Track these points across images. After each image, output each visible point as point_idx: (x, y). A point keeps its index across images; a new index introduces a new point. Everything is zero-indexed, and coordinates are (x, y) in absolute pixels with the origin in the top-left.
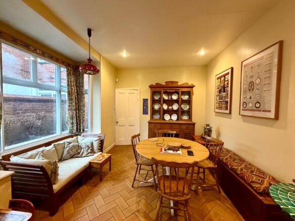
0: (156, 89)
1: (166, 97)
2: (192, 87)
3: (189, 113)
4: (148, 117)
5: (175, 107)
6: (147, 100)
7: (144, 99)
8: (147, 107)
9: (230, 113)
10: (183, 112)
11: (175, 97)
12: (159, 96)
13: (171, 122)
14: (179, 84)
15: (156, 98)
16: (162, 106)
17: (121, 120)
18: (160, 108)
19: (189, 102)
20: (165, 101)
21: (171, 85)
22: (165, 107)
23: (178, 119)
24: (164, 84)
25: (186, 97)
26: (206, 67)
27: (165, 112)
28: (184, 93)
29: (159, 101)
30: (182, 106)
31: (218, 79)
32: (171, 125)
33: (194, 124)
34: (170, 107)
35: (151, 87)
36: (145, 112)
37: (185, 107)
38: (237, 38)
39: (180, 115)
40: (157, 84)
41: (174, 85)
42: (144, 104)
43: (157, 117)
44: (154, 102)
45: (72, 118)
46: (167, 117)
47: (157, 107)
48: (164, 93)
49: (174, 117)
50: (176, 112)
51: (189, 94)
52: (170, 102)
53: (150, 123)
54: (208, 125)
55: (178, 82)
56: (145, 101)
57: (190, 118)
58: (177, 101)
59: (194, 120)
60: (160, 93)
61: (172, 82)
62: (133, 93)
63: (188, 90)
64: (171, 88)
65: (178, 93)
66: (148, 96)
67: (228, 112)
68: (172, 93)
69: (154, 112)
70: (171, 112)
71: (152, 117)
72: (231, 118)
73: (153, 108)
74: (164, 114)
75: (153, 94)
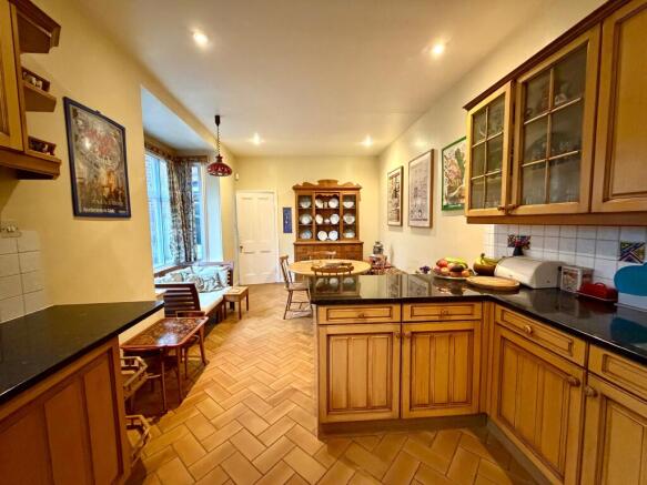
0: (303, 192)
1: (320, 205)
2: (358, 189)
3: (354, 228)
4: (292, 237)
5: (335, 220)
6: (290, 209)
7: (284, 209)
8: (290, 221)
9: (402, 225)
10: (347, 228)
11: (333, 204)
12: (309, 204)
13: (329, 242)
14: (339, 184)
15: (305, 205)
16: (314, 218)
17: (248, 243)
18: (311, 223)
19: (353, 211)
20: (318, 211)
21: (326, 186)
22: (319, 220)
23: (339, 238)
24: (317, 184)
25: (349, 205)
26: (377, 159)
27: (320, 228)
28: (346, 198)
29: (308, 211)
30: (345, 218)
31: (391, 178)
32: (329, 246)
33: (361, 244)
34: (327, 221)
35: (296, 188)
36: (287, 229)
37: (349, 220)
38: (409, 127)
39: (341, 232)
40: (305, 184)
41: (333, 186)
42: (284, 217)
43: (307, 235)
44: (301, 212)
45: (178, 240)
46: (322, 236)
47: (306, 220)
48: (317, 198)
49: (334, 235)
50: (336, 227)
51: (353, 198)
52: (326, 213)
53: (296, 245)
54: (378, 243)
55: (336, 182)
56: (287, 211)
57: (356, 236)
58: (336, 211)
59: (361, 239)
60: (310, 197)
61: (328, 181)
62: (267, 199)
63: (353, 194)
64: (326, 191)
65: (338, 198)
66: (291, 203)
67: (399, 223)
68: (329, 198)
69: (302, 228)
70: (328, 228)
71: (299, 237)
72: (402, 231)
73: (300, 223)
74: (317, 232)
75: (300, 199)
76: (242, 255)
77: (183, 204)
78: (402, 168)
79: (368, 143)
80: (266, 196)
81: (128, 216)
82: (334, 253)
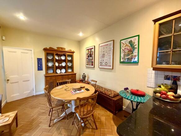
0: (49, 52)
1: (57, 58)
2: (73, 52)
3: (72, 67)
4: (43, 72)
5: (64, 64)
6: (41, 59)
7: (38, 59)
8: (41, 65)
9: (94, 67)
10: (69, 67)
11: (63, 58)
12: (52, 57)
13: (61, 74)
14: (66, 50)
15: (50, 58)
16: (55, 64)
17: (13, 78)
18: (53, 65)
19: (71, 61)
20: (57, 61)
21: (61, 50)
22: (57, 64)
23: (66, 72)
24: (56, 49)
25: (69, 59)
28: (69, 56)
29: (52, 60)
31: (87, 50)
32: (62, 76)
33: (75, 74)
34: (60, 65)
35: (45, 50)
36: (40, 68)
37: (69, 64)
39: (67, 69)
40: (50, 48)
41: (63, 50)
43: (51, 71)
44: (48, 61)
46: (58, 71)
47: (50, 64)
48: (56, 55)
49: (63, 71)
50: (64, 67)
52: (60, 61)
53: (46, 77)
54: (84, 74)
57: (73, 71)
58: (64, 61)
59: (75, 72)
60: (53, 55)
61: (62, 48)
63: (71, 54)
64: (60, 52)
65: (65, 55)
66: (43, 56)
68: (61, 55)
69: (48, 68)
70: (61, 68)
71: (47, 73)
72: (94, 69)
73: (47, 66)
74: (56, 69)
75: (47, 54)
78: (95, 46)
79: (81, 35)
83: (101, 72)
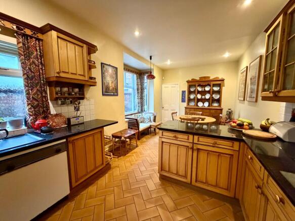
0: (192, 84)
1: (200, 89)
2: (223, 80)
3: (219, 101)
4: (185, 104)
5: (208, 96)
6: (185, 91)
7: (182, 91)
8: (185, 97)
9: (244, 100)
10: (214, 100)
11: (207, 89)
12: (194, 89)
13: (203, 107)
14: (211, 78)
15: (192, 90)
16: (196, 95)
17: (166, 106)
18: (195, 98)
19: (219, 92)
20: (199, 92)
21: (204, 79)
22: (199, 96)
23: (209, 106)
24: (198, 79)
25: (216, 89)
27: (199, 100)
28: (214, 85)
29: (194, 92)
30: (214, 96)
33: (222, 109)
34: (203, 97)
35: (188, 82)
36: (183, 101)
37: (216, 97)
39: (211, 103)
40: (192, 79)
41: (207, 80)
42: (182, 95)
43: (192, 104)
44: (190, 93)
46: (200, 104)
47: (192, 97)
48: (198, 86)
49: (206, 104)
50: (208, 100)
51: (219, 85)
52: (203, 93)
53: (186, 108)
54: (230, 109)
55: (209, 77)
56: (183, 92)
57: (220, 105)
58: (209, 92)
59: (222, 106)
60: (195, 86)
61: (205, 77)
62: (174, 87)
63: (220, 83)
64: (204, 82)
65: (210, 86)
66: (186, 89)
68: (205, 86)
69: (190, 100)
70: (203, 101)
71: (188, 104)
72: (244, 103)
73: (189, 98)
74: (198, 102)
75: (190, 87)
76: (163, 111)
77: (141, 90)
78: (247, 67)
79: (227, 55)
80: (174, 86)
81: (117, 95)
82: (201, 113)
83: (249, 107)
